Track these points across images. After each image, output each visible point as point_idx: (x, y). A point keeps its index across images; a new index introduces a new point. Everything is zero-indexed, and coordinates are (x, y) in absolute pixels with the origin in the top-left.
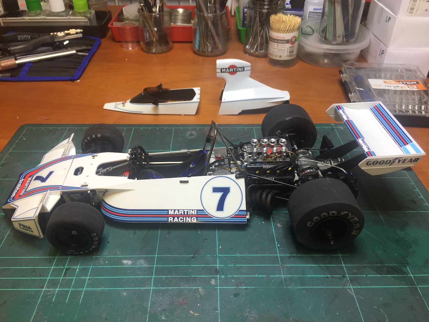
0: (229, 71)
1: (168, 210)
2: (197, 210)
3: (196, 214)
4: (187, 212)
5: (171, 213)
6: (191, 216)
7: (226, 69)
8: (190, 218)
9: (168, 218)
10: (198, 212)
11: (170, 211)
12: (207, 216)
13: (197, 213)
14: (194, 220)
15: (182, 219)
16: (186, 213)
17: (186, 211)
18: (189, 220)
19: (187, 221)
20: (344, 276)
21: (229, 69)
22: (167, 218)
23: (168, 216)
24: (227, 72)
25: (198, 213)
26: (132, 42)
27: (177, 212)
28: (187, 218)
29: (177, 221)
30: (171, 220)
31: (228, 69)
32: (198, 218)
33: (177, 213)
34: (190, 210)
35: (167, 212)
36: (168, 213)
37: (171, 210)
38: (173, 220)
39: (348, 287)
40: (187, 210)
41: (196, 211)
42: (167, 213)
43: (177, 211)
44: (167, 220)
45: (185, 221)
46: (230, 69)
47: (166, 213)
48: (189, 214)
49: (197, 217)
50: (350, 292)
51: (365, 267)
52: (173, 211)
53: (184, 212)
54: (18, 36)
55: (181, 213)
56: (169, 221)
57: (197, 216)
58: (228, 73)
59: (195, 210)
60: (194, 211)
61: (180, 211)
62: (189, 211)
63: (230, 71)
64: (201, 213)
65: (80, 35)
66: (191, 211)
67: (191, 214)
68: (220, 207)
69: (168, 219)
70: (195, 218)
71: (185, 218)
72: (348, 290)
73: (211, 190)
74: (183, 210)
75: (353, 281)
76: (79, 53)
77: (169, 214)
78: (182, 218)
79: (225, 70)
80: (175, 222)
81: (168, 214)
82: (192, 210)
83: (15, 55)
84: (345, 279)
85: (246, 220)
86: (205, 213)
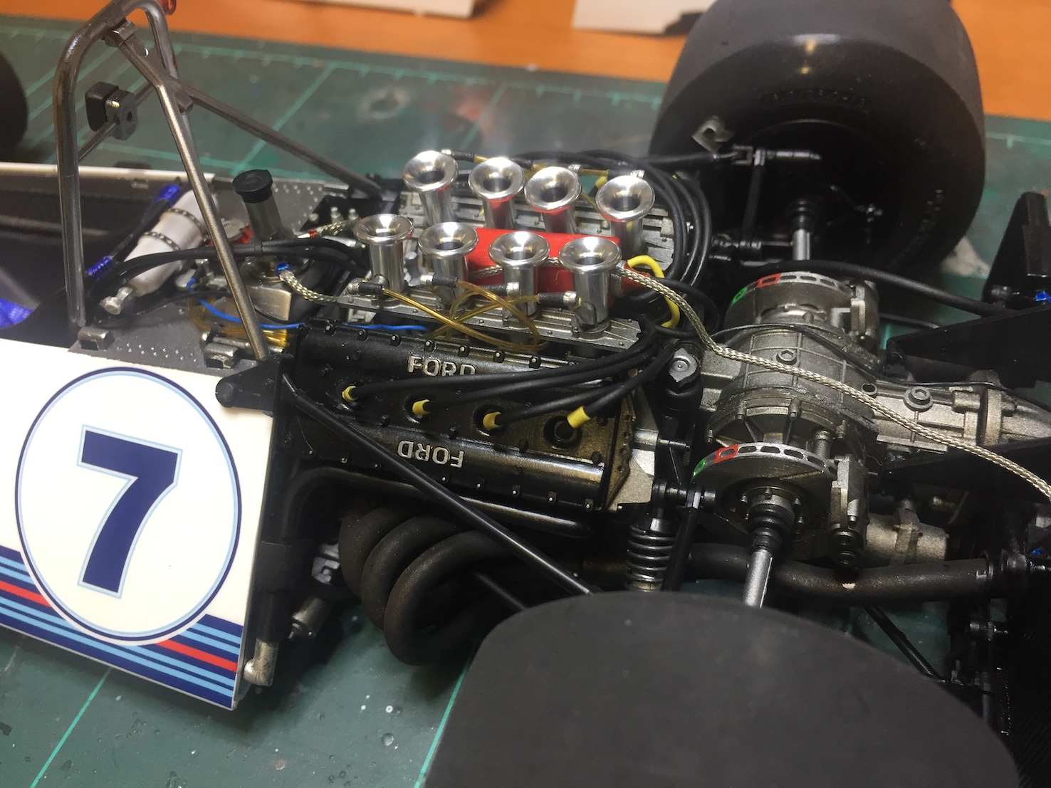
12: (29, 593)
64: (6, 572)
73: (77, 444)
85: (231, 688)
86: (27, 574)
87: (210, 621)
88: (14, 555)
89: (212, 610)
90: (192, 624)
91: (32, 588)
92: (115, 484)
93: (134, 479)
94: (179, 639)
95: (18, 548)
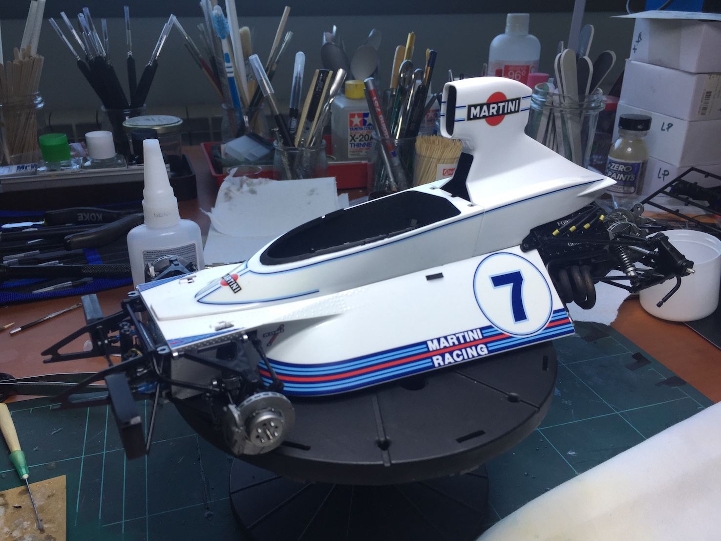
1: (425, 343)
3: (481, 337)
4: (464, 337)
5: (433, 346)
6: (475, 343)
11: (429, 343)
14: (483, 351)
15: (461, 355)
16: (462, 341)
17: (460, 336)
18: (472, 352)
22: (430, 360)
23: (429, 354)
25: (485, 335)
29: (452, 361)
30: (438, 361)
32: (489, 345)
33: (444, 345)
34: (467, 331)
35: (425, 346)
38: (444, 360)
40: (463, 334)
41: (478, 331)
42: (426, 350)
44: (431, 364)
45: (466, 357)
47: (422, 349)
48: (468, 340)
49: (486, 344)
52: (435, 342)
56: (436, 365)
57: (485, 341)
62: (466, 334)
64: (490, 334)
66: (470, 333)
67: (472, 339)
68: (519, 313)
70: (483, 346)
71: (464, 351)
73: (490, 283)
74: (455, 335)
77: (431, 349)
78: (459, 353)
80: (450, 363)
81: (429, 351)
82: (472, 331)
85: (572, 327)
86: (497, 330)
87: (555, 312)
88: (490, 327)
89: (555, 308)
90: (552, 315)
91: (502, 334)
92: (507, 289)
93: (512, 284)
94: (551, 322)
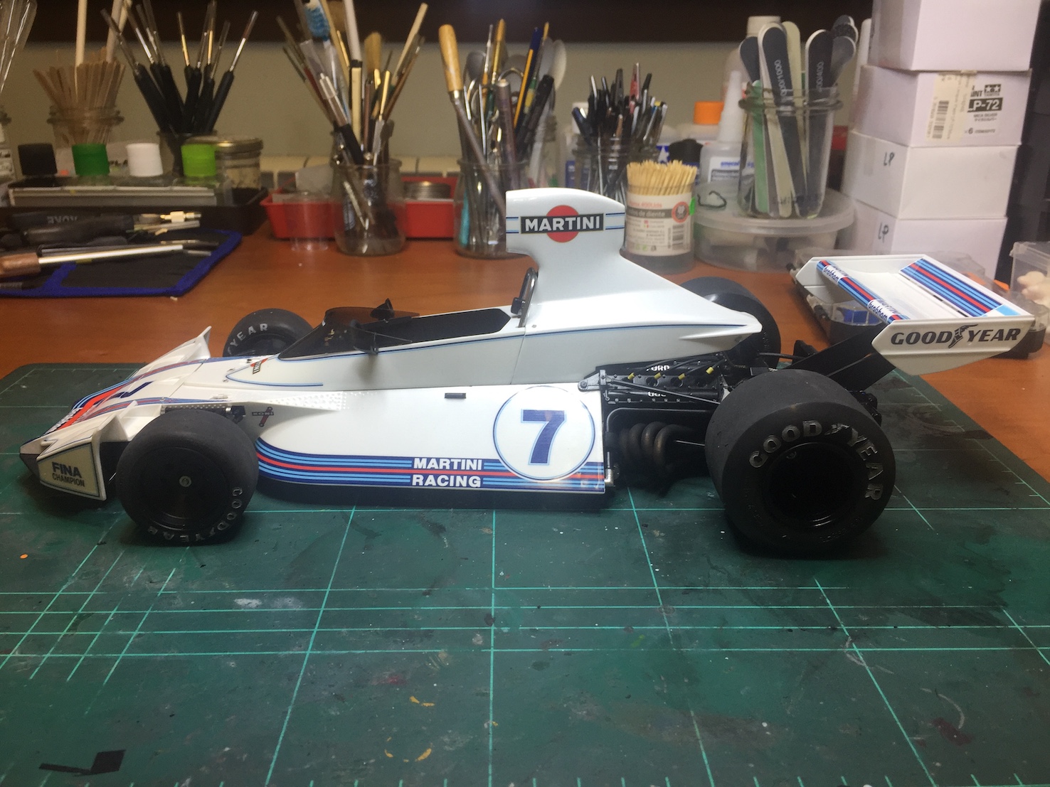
0: (548, 228)
1: (412, 459)
2: (484, 461)
3: (480, 468)
4: (459, 464)
5: (418, 464)
6: (469, 473)
7: (540, 219)
8: (465, 478)
9: (412, 475)
10: (485, 464)
11: (417, 461)
12: (507, 473)
13: (483, 466)
14: (476, 483)
15: (447, 481)
16: (455, 467)
17: (456, 462)
18: (461, 481)
19: (458, 485)
20: (834, 629)
21: (550, 218)
22: (409, 477)
23: (411, 471)
24: (545, 231)
25: (485, 468)
26: (315, 240)
27: (433, 464)
28: (459, 478)
29: (434, 484)
30: (418, 481)
31: (545, 221)
32: (484, 479)
33: (433, 466)
34: (466, 459)
35: (411, 462)
36: (413, 464)
37: (421, 459)
38: (424, 481)
39: (847, 650)
40: (460, 461)
41: (480, 462)
42: (410, 466)
43: (433, 461)
44: (409, 481)
45: (452, 484)
46: (555, 220)
47: (407, 464)
48: (463, 468)
49: (482, 477)
50: (853, 659)
51: (890, 611)
52: (424, 461)
53: (452, 464)
54: (48, 218)
55: (444, 467)
56: (414, 483)
57: (483, 474)
58: (545, 236)
59: (478, 460)
60: (475, 461)
61: (441, 461)
62: (463, 461)
63: (555, 229)
64: (492, 467)
65: (196, 224)
66: (469, 462)
67: (468, 468)
68: (541, 453)
69: (411, 479)
70: (478, 478)
71: (452, 478)
72: (848, 655)
73: (519, 415)
74: (450, 459)
75: (857, 637)
76: (190, 252)
77: (415, 467)
78: (446, 478)
79: (535, 221)
80: (430, 485)
81: (412, 468)
82: (472, 460)
83: (37, 247)
84: (837, 634)
86: (503, 467)
87: (589, 464)
88: (497, 461)
89: (588, 460)
90: (582, 467)
91: (507, 471)
92: (538, 426)
93: (547, 423)
94: (577, 473)
95: (498, 457)
